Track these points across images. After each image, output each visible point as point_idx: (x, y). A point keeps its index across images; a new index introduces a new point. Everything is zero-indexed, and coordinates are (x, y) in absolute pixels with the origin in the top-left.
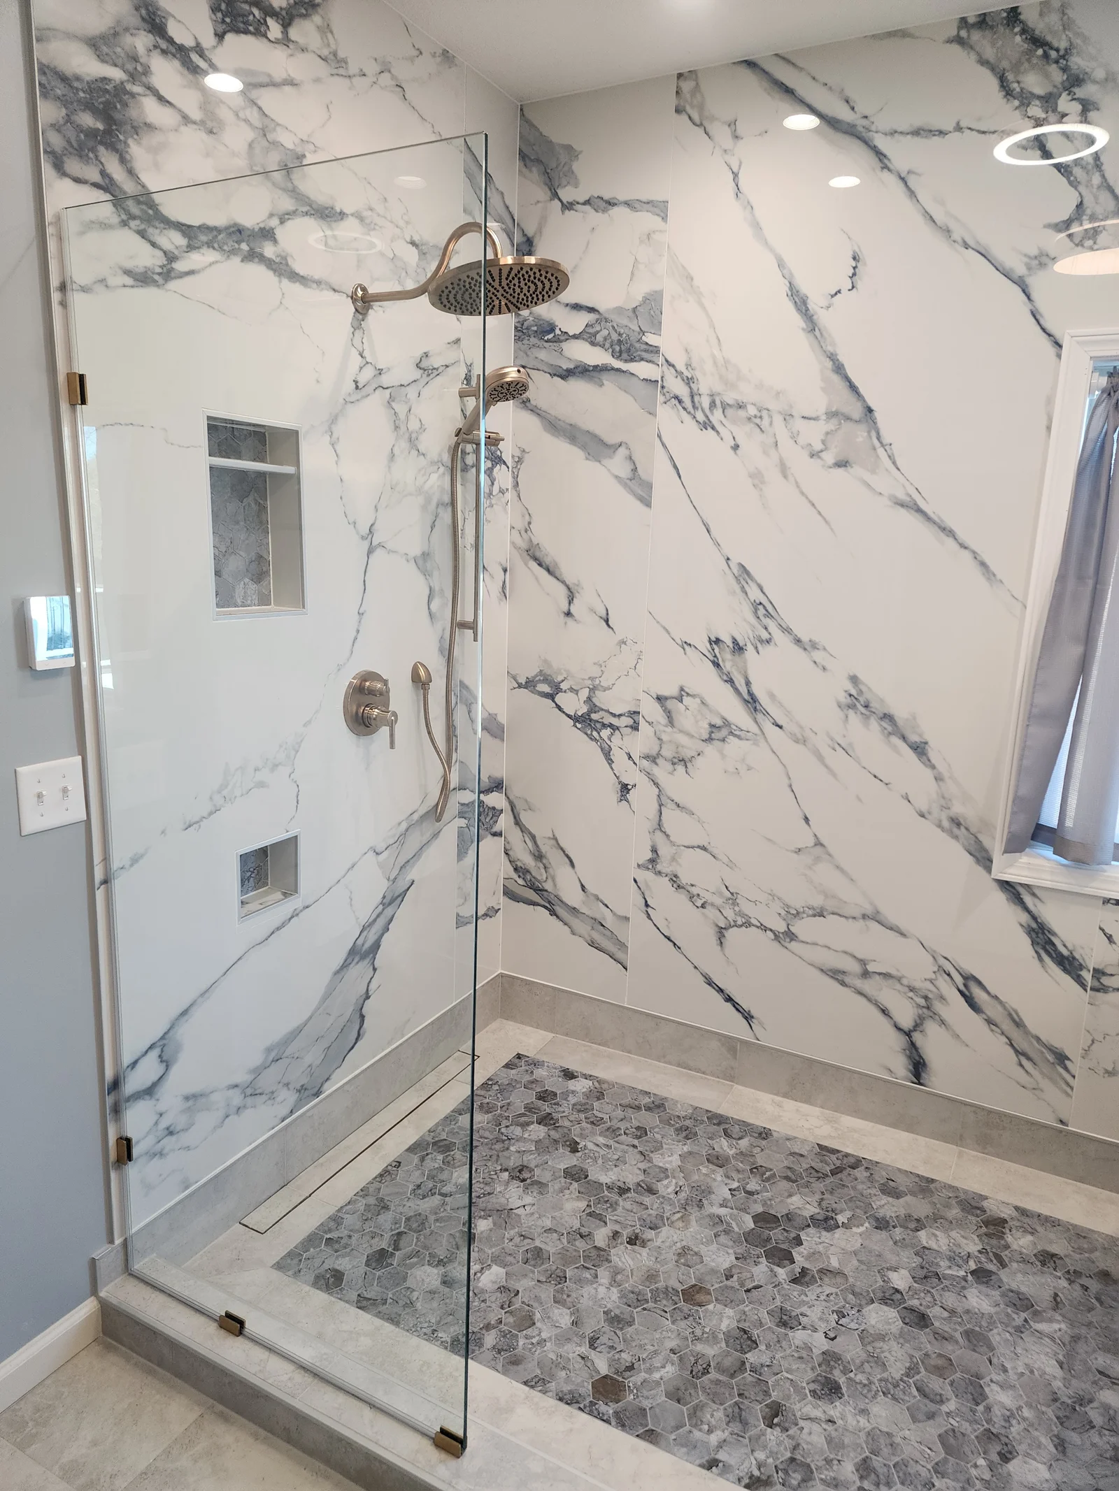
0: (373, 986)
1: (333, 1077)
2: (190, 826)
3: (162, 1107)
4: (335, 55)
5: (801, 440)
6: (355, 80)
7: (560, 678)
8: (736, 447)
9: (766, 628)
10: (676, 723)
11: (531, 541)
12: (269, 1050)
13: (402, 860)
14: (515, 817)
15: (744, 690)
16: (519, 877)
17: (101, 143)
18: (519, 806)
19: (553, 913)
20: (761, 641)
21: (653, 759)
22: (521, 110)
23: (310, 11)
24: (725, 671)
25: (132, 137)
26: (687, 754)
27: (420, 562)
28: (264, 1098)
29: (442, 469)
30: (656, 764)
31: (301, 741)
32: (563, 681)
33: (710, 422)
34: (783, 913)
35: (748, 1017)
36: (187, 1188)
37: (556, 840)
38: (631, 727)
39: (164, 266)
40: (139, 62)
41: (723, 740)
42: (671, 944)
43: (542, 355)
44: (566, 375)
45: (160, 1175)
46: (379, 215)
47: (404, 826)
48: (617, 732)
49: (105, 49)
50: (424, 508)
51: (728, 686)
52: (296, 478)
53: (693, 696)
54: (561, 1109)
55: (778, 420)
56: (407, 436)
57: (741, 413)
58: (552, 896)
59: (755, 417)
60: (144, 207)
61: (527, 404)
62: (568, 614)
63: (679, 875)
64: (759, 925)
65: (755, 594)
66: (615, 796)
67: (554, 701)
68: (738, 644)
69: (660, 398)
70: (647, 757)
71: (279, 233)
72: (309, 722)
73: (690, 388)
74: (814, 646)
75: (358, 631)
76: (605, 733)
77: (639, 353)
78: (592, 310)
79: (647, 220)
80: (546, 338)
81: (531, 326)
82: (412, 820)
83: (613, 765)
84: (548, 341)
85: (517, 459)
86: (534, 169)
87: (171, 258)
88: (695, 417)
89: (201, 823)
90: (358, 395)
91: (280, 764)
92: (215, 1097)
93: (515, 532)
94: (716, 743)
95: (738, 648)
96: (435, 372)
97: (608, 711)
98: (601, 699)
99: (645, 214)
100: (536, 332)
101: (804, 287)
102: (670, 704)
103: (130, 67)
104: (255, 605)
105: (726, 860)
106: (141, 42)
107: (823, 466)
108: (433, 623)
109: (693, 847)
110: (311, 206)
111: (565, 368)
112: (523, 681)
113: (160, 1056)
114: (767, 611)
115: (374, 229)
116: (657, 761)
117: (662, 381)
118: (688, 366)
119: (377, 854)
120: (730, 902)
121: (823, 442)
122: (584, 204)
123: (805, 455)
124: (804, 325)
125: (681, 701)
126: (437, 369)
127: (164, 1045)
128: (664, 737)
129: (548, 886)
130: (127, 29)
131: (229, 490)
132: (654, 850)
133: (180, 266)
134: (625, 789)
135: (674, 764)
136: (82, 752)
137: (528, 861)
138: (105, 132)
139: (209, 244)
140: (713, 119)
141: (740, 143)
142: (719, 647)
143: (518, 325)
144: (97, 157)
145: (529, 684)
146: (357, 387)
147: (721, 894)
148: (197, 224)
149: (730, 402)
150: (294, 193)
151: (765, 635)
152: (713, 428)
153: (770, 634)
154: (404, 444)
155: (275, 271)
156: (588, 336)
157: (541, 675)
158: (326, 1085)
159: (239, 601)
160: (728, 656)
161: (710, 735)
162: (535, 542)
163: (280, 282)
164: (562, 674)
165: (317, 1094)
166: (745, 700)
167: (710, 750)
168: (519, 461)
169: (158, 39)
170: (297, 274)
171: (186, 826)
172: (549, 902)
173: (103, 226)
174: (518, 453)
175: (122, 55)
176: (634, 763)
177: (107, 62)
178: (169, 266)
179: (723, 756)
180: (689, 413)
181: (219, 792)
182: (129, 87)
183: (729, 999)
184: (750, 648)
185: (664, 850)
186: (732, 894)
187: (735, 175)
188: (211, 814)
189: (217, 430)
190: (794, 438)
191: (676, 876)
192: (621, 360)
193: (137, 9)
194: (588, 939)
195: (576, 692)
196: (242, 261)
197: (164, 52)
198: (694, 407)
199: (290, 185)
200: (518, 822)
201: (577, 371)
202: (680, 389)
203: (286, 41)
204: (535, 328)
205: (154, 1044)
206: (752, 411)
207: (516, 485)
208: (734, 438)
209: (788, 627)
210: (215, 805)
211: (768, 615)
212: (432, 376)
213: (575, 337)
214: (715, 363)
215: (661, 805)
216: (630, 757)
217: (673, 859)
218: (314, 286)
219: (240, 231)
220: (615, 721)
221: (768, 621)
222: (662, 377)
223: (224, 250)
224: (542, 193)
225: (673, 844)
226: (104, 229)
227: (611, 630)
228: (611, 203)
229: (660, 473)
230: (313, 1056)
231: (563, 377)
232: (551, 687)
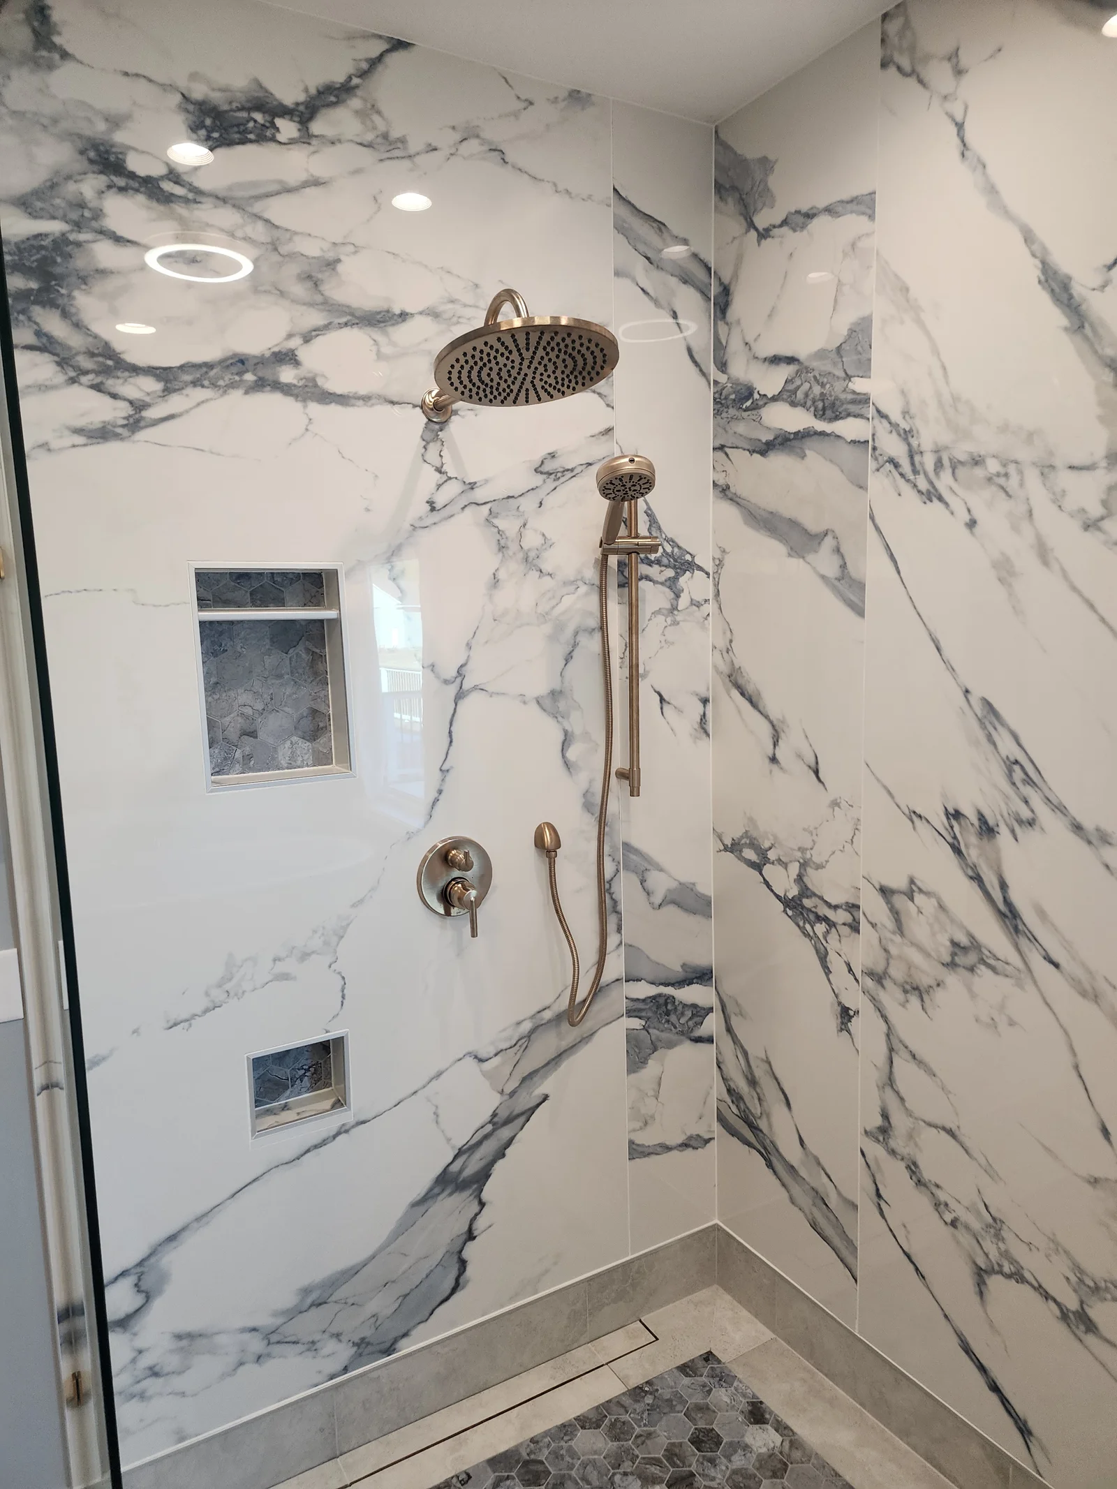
0: (480, 1224)
1: (414, 1333)
2: (175, 1025)
3: (140, 1343)
4: (385, 136)
5: (1070, 503)
6: (418, 159)
7: (766, 845)
8: (972, 524)
9: (1026, 802)
10: (906, 932)
11: (733, 664)
12: (306, 1291)
13: (525, 1068)
14: (726, 1022)
15: (997, 895)
16: (733, 1102)
17: (36, 302)
18: (730, 1008)
19: (770, 1165)
20: (1020, 822)
21: (879, 978)
22: (716, 132)
23: (344, 96)
24: (969, 862)
25: (79, 288)
26: (925, 981)
27: (547, 703)
28: (299, 1348)
29: (583, 589)
30: (883, 986)
31: (348, 925)
32: (770, 848)
33: (936, 490)
34: (1073, 1279)
35: (1024, 1431)
36: (182, 1439)
37: (770, 1064)
38: (850, 926)
39: (130, 416)
40: (88, 208)
41: (972, 969)
42: (911, 1267)
43: (741, 428)
44: (765, 449)
45: (141, 1420)
46: (465, 306)
47: (527, 1026)
48: (833, 930)
49: (39, 204)
50: (553, 638)
51: (975, 885)
52: (336, 623)
53: (928, 894)
54: (712, 1472)
55: (1032, 477)
56: (521, 555)
57: (979, 472)
58: (768, 1141)
59: (998, 475)
60: (101, 359)
61: (727, 493)
62: (773, 759)
63: (920, 1163)
64: (1036, 1285)
65: (1007, 747)
66: (833, 1022)
67: (761, 874)
68: (986, 823)
69: (872, 465)
70: (871, 974)
71: (303, 354)
72: (361, 901)
73: (909, 444)
74: (1105, 839)
75: (440, 792)
76: (820, 928)
77: (845, 406)
78: (791, 360)
79: (852, 224)
80: (744, 407)
81: (729, 395)
82: (542, 1019)
83: (831, 976)
84: (747, 410)
85: (717, 562)
86: (730, 200)
87: (139, 407)
88: (915, 486)
89: (193, 1021)
90: (436, 517)
91: (313, 952)
92: (222, 1339)
93: (717, 653)
94: (961, 970)
95: (987, 830)
96: (569, 475)
97: (821, 898)
98: (815, 879)
99: (849, 216)
100: (734, 400)
101: (1065, 263)
102: (900, 901)
103: (74, 215)
104: (308, 766)
105: (983, 1162)
106: (90, 186)
107: (1105, 543)
108: (570, 772)
109: (936, 1127)
110: (352, 314)
111: (764, 441)
112: (728, 842)
113: (136, 1285)
114: (1026, 774)
115: (458, 323)
116: (884, 982)
117: (874, 440)
118: (906, 413)
119: (481, 1060)
120: (992, 1231)
121: (1105, 503)
122: (781, 226)
123: (1075, 526)
124: (1064, 321)
125: (912, 899)
126: (572, 470)
127: (142, 1273)
128: (894, 951)
129: (762, 1124)
130: (69, 178)
131: (268, 641)
132: (885, 1116)
133: (150, 414)
134: (846, 1015)
135: (905, 992)
136: (17, 944)
137: (742, 1085)
138: (39, 290)
139: (196, 383)
140: (927, 58)
141: (966, 79)
142: (960, 824)
143: (717, 396)
144: (30, 319)
145: (734, 848)
146: (433, 509)
147: (978, 1213)
148: (178, 364)
149: (962, 457)
150: (328, 305)
151: (1025, 813)
152: (940, 498)
153: (1032, 811)
154: (515, 566)
155: (296, 396)
156: (788, 396)
157: (747, 837)
158: (404, 1342)
159: (284, 763)
160: (973, 839)
161: (953, 958)
162: (737, 666)
163: (305, 407)
164: (769, 839)
165: (389, 1351)
166: (999, 911)
167: (953, 980)
168: (719, 564)
169: (113, 178)
170: (331, 394)
171: (171, 1023)
172: (765, 1148)
173: (43, 388)
174: (718, 555)
175: (63, 205)
176: (856, 979)
177: (41, 218)
178: (137, 416)
179: (973, 995)
180: (908, 481)
181: (219, 986)
182: (72, 237)
183: (995, 1388)
184: (1004, 831)
185: (897, 1119)
186: (994, 1219)
187: (960, 126)
188: (206, 1011)
189: (250, 578)
190: (1058, 500)
191: (915, 1164)
192: (825, 420)
193: (82, 152)
194: (810, 1218)
195: (785, 865)
196: (246, 393)
197: (122, 190)
198: (915, 472)
199: (319, 298)
200: (729, 1030)
201: (777, 442)
202: (893, 446)
203: (306, 137)
204: (733, 397)
205: (127, 1271)
206: (993, 466)
207: (717, 594)
208: (969, 511)
209: (1060, 803)
210: (213, 1001)
211: (1029, 781)
212: (562, 480)
213: (774, 399)
214: (941, 404)
215: (891, 1050)
216: (850, 970)
217: (910, 1136)
218: (361, 402)
219: (242, 362)
220: (830, 914)
221: (1028, 791)
222: (873, 435)
223: (219, 386)
224: (735, 226)
225: (909, 1113)
226: (44, 391)
227: (821, 785)
228: (810, 216)
229: (873, 569)
230: (382, 1304)
231: (763, 453)
232: (758, 855)
